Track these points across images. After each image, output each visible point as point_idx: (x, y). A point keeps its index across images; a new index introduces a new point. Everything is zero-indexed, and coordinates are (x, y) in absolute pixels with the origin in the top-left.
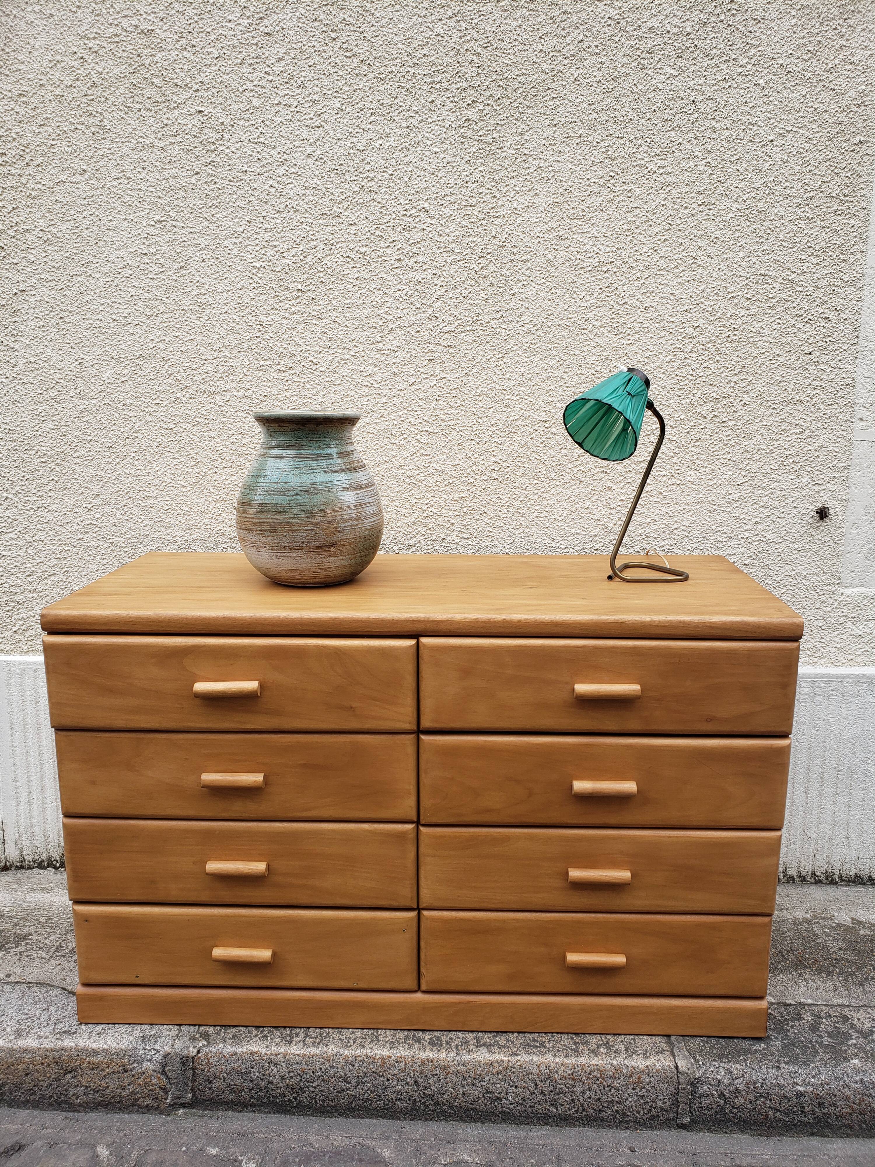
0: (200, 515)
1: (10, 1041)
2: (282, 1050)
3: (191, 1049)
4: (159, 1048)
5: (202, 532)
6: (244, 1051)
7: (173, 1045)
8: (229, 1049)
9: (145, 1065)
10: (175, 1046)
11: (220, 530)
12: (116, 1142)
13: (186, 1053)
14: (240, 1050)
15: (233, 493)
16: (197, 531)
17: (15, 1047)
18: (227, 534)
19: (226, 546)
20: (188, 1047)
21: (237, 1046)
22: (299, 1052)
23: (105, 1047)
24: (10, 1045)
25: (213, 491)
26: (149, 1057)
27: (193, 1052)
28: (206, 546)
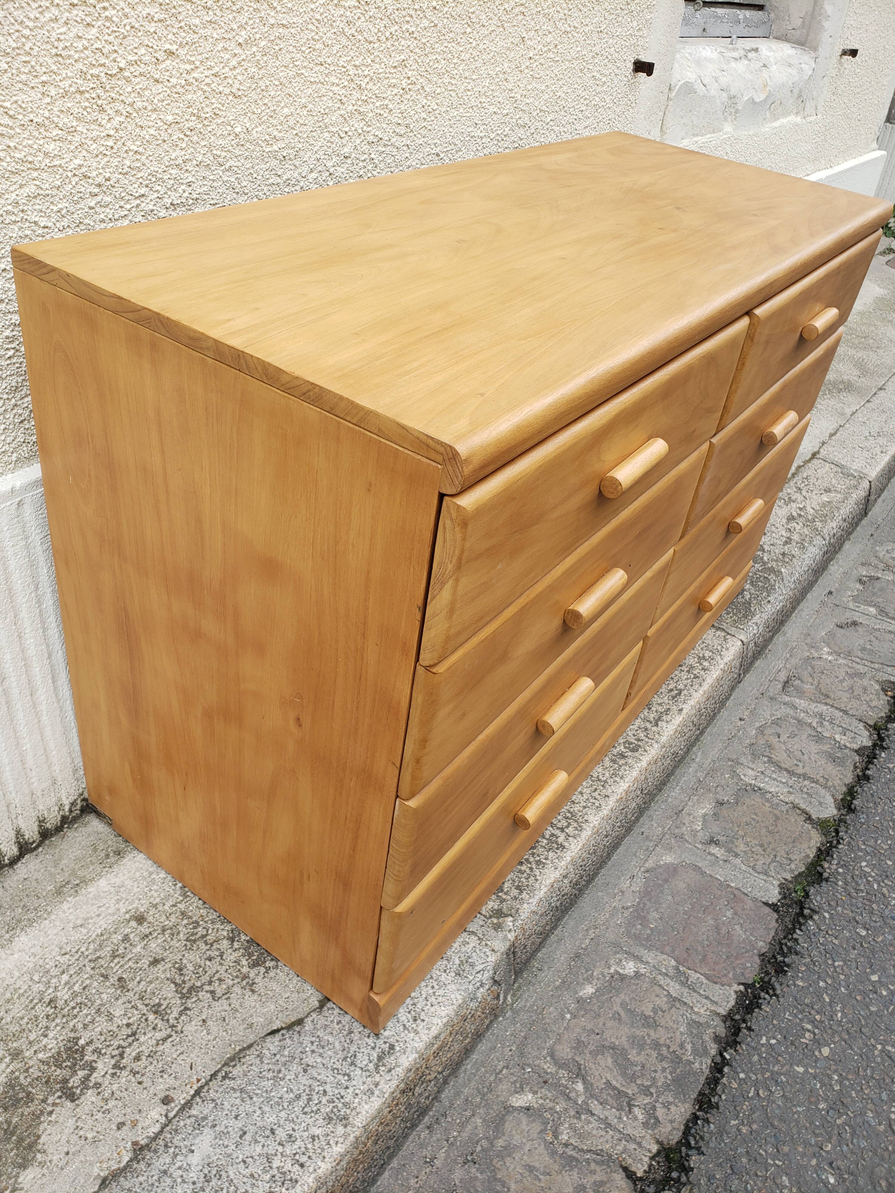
0: (36, 133)
1: (346, 1136)
2: (569, 858)
3: (509, 936)
4: (482, 966)
5: (44, 175)
6: (545, 889)
7: (493, 950)
8: (534, 901)
9: (479, 995)
10: (496, 949)
11: (80, 166)
12: (515, 1081)
13: (508, 944)
14: (542, 892)
15: (95, 71)
16: (35, 174)
17: (358, 1133)
18: (94, 174)
19: (92, 204)
20: (505, 938)
21: (536, 892)
22: (579, 847)
23: (445, 1020)
24: (351, 1138)
25: (54, 67)
26: (478, 984)
27: (511, 936)
28: (55, 209)
